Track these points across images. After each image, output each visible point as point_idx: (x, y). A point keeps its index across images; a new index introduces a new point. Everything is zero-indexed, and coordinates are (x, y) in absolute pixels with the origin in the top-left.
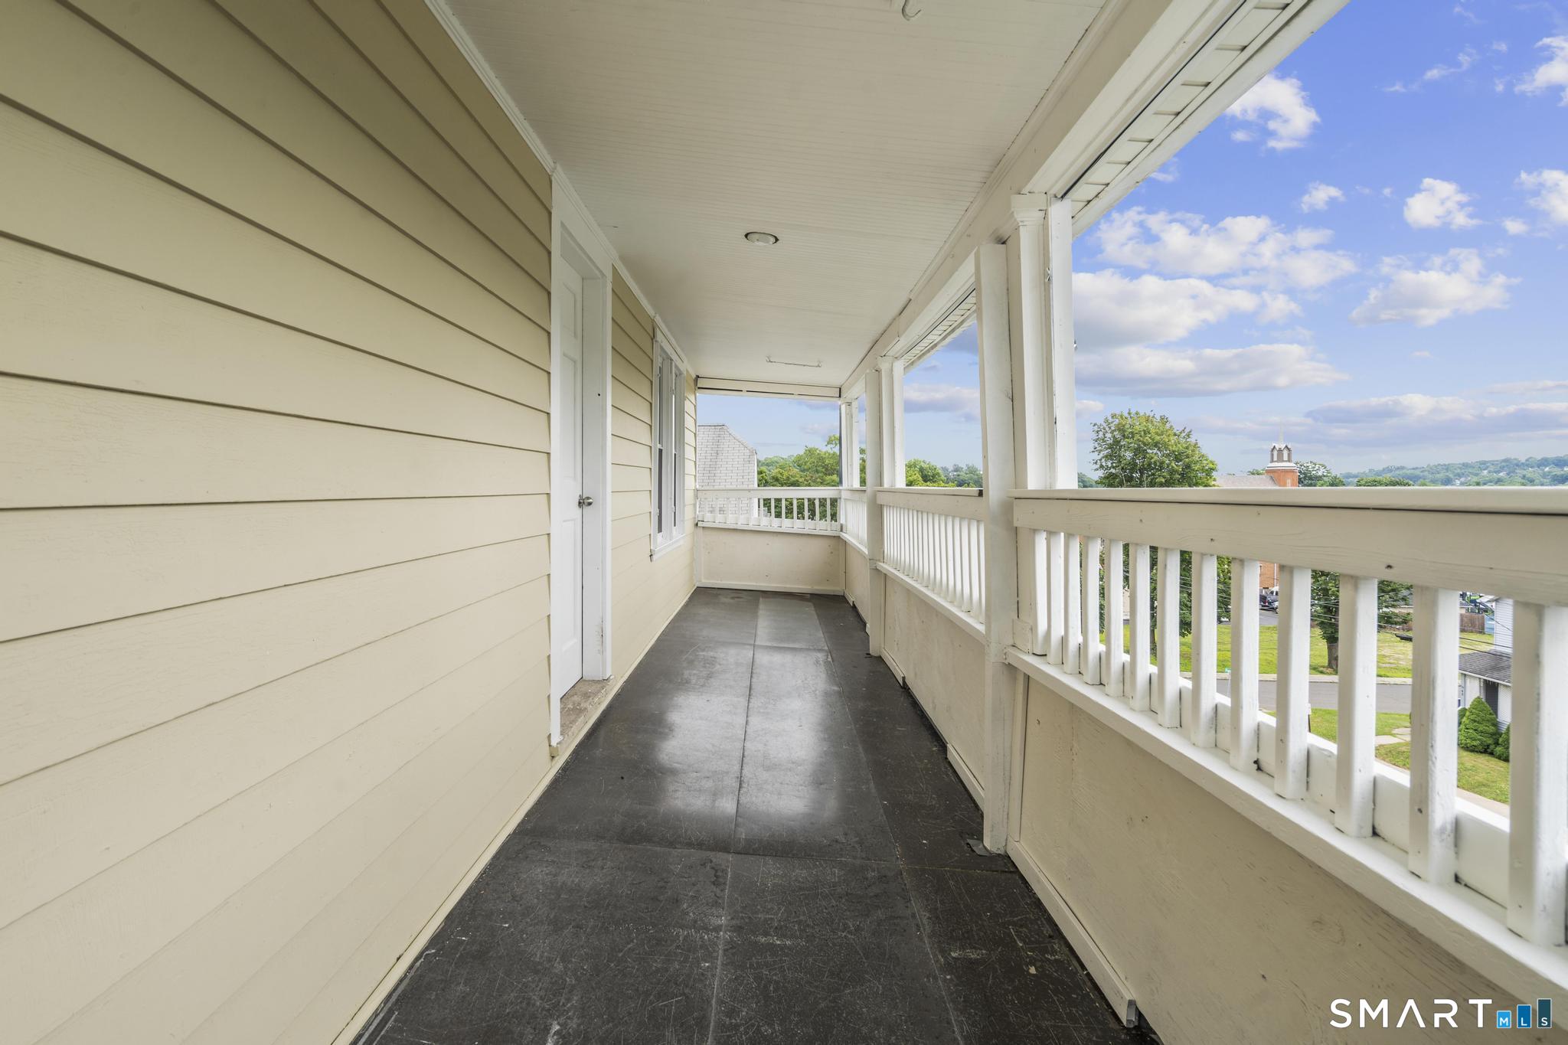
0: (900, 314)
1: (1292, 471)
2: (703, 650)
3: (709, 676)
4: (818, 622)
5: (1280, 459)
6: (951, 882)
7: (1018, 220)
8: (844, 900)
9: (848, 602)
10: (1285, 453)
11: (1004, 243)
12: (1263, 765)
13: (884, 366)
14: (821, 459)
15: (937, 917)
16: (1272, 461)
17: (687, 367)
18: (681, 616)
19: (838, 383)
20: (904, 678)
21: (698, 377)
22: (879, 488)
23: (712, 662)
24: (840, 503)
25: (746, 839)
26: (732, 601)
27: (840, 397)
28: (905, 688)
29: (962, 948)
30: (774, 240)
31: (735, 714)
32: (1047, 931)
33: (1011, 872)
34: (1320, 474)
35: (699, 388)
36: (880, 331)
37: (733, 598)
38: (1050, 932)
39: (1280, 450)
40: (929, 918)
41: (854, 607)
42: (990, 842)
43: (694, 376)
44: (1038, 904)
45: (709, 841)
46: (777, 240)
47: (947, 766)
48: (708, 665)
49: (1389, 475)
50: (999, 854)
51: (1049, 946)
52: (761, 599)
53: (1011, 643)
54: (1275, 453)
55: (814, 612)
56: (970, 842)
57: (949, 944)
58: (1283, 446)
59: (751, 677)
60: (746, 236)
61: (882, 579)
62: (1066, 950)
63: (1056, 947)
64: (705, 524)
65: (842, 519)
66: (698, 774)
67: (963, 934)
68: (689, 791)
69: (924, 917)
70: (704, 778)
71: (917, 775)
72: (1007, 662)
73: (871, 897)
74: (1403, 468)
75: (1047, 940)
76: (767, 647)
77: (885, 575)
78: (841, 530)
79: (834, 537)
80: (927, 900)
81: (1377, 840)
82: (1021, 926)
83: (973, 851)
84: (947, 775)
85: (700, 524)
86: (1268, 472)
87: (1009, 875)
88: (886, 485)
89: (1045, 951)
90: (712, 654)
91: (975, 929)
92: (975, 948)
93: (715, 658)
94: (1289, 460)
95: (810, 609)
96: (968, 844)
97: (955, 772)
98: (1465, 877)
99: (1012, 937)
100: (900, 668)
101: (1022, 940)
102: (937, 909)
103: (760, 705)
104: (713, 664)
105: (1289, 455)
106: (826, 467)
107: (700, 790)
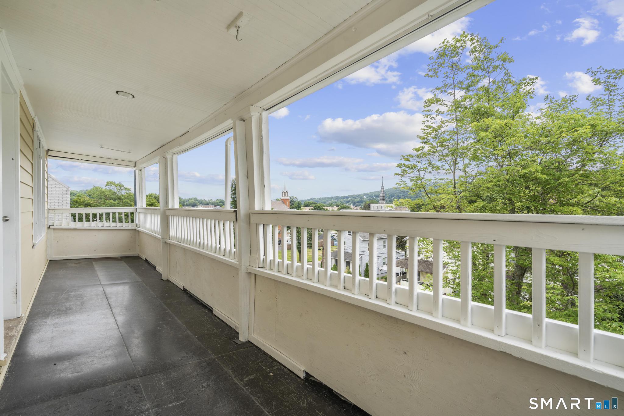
0: (181, 136)
1: (288, 199)
2: (72, 292)
3: (82, 303)
4: (130, 269)
5: (285, 196)
6: (234, 357)
7: (252, 115)
8: (197, 378)
9: (142, 259)
10: (286, 193)
11: (244, 121)
12: (346, 287)
13: (169, 156)
14: (103, 192)
15: (235, 370)
16: (283, 196)
17: (45, 145)
18: (45, 277)
19: (134, 160)
20: (184, 287)
21: (49, 150)
22: (166, 208)
23: (80, 297)
24: (136, 215)
25: (142, 370)
26: (76, 265)
27: (135, 166)
28: (185, 290)
29: (247, 376)
30: (131, 97)
31: (107, 318)
32: (270, 360)
33: (252, 346)
34: (295, 200)
35: (49, 156)
36: (168, 142)
37: (75, 264)
38: (272, 361)
39: (285, 193)
40: (232, 371)
41: (146, 260)
42: (242, 338)
43: (46, 149)
44: (265, 353)
45: (124, 376)
46: (133, 97)
47: (214, 316)
48: (79, 299)
49: (312, 201)
50: (246, 342)
51: (273, 365)
52: (93, 262)
53: (249, 265)
54: (283, 193)
55: (126, 265)
56: (234, 341)
57: (242, 377)
58: (285, 191)
59: (107, 300)
60: (117, 92)
61: (168, 246)
62: (278, 364)
63: (275, 364)
64: (54, 227)
65: (137, 221)
66: (101, 350)
67: (245, 372)
68: (100, 358)
69: (230, 372)
70: (105, 350)
71: (204, 323)
72: (248, 272)
73: (208, 372)
74: (315, 198)
75: (271, 364)
76: (109, 285)
77: (170, 244)
78: (137, 227)
79: (133, 230)
80: (229, 366)
81: (377, 299)
82: (262, 362)
83: (237, 343)
84: (216, 320)
85: (51, 227)
86: (282, 199)
87: (252, 348)
88: (170, 207)
89: (272, 367)
90: (78, 293)
91: (248, 369)
92: (251, 375)
93: (81, 294)
94: (287, 196)
95: (123, 264)
96: (234, 342)
97: (218, 318)
98: (398, 302)
99: (261, 367)
100: (180, 282)
101: (264, 366)
102: (233, 367)
103: (119, 311)
104: (81, 298)
105: (287, 194)
106: (106, 196)
107: (106, 356)
